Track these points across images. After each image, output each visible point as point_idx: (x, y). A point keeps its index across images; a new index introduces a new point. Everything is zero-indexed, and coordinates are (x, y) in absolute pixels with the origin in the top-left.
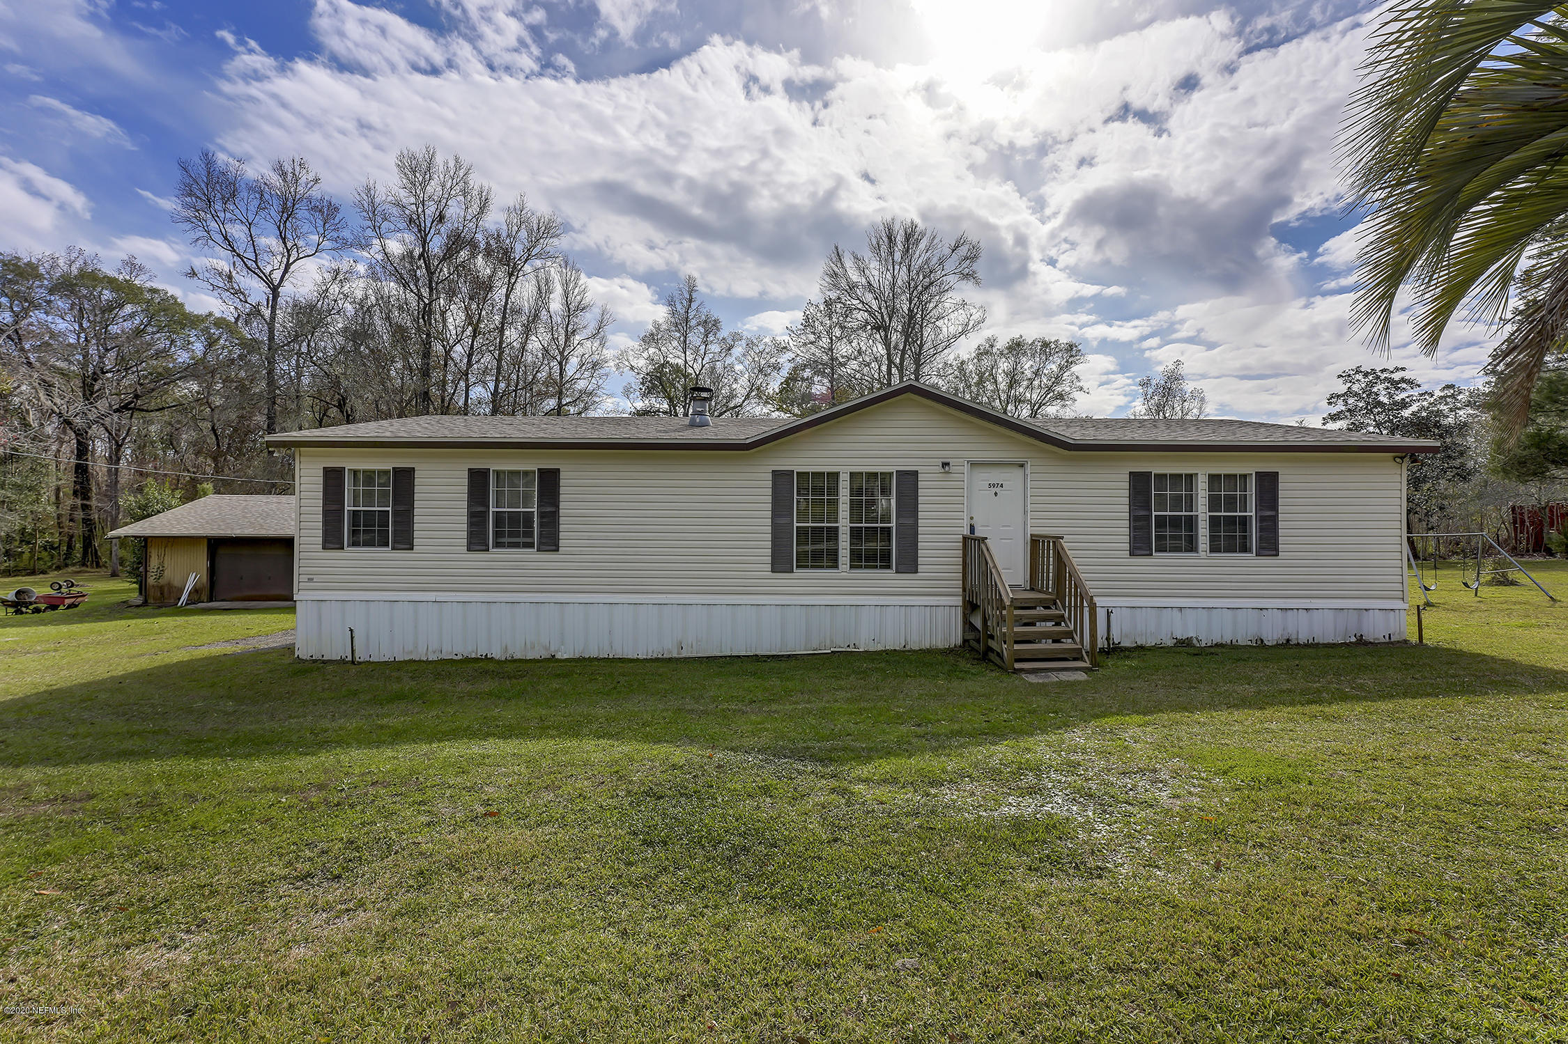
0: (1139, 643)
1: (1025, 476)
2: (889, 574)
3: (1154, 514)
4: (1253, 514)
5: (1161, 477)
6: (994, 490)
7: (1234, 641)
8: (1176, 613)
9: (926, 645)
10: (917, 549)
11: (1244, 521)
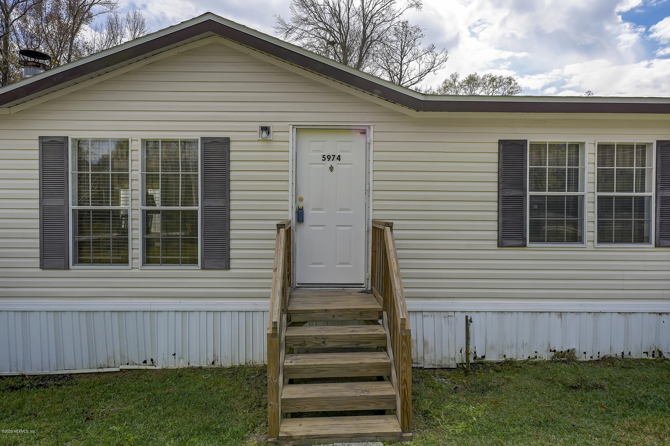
0: (508, 357)
1: (368, 144)
2: (194, 270)
3: (529, 193)
4: (653, 194)
5: (538, 147)
6: (329, 163)
7: (626, 353)
8: (555, 320)
9: (240, 360)
10: (228, 239)
11: (641, 202)
